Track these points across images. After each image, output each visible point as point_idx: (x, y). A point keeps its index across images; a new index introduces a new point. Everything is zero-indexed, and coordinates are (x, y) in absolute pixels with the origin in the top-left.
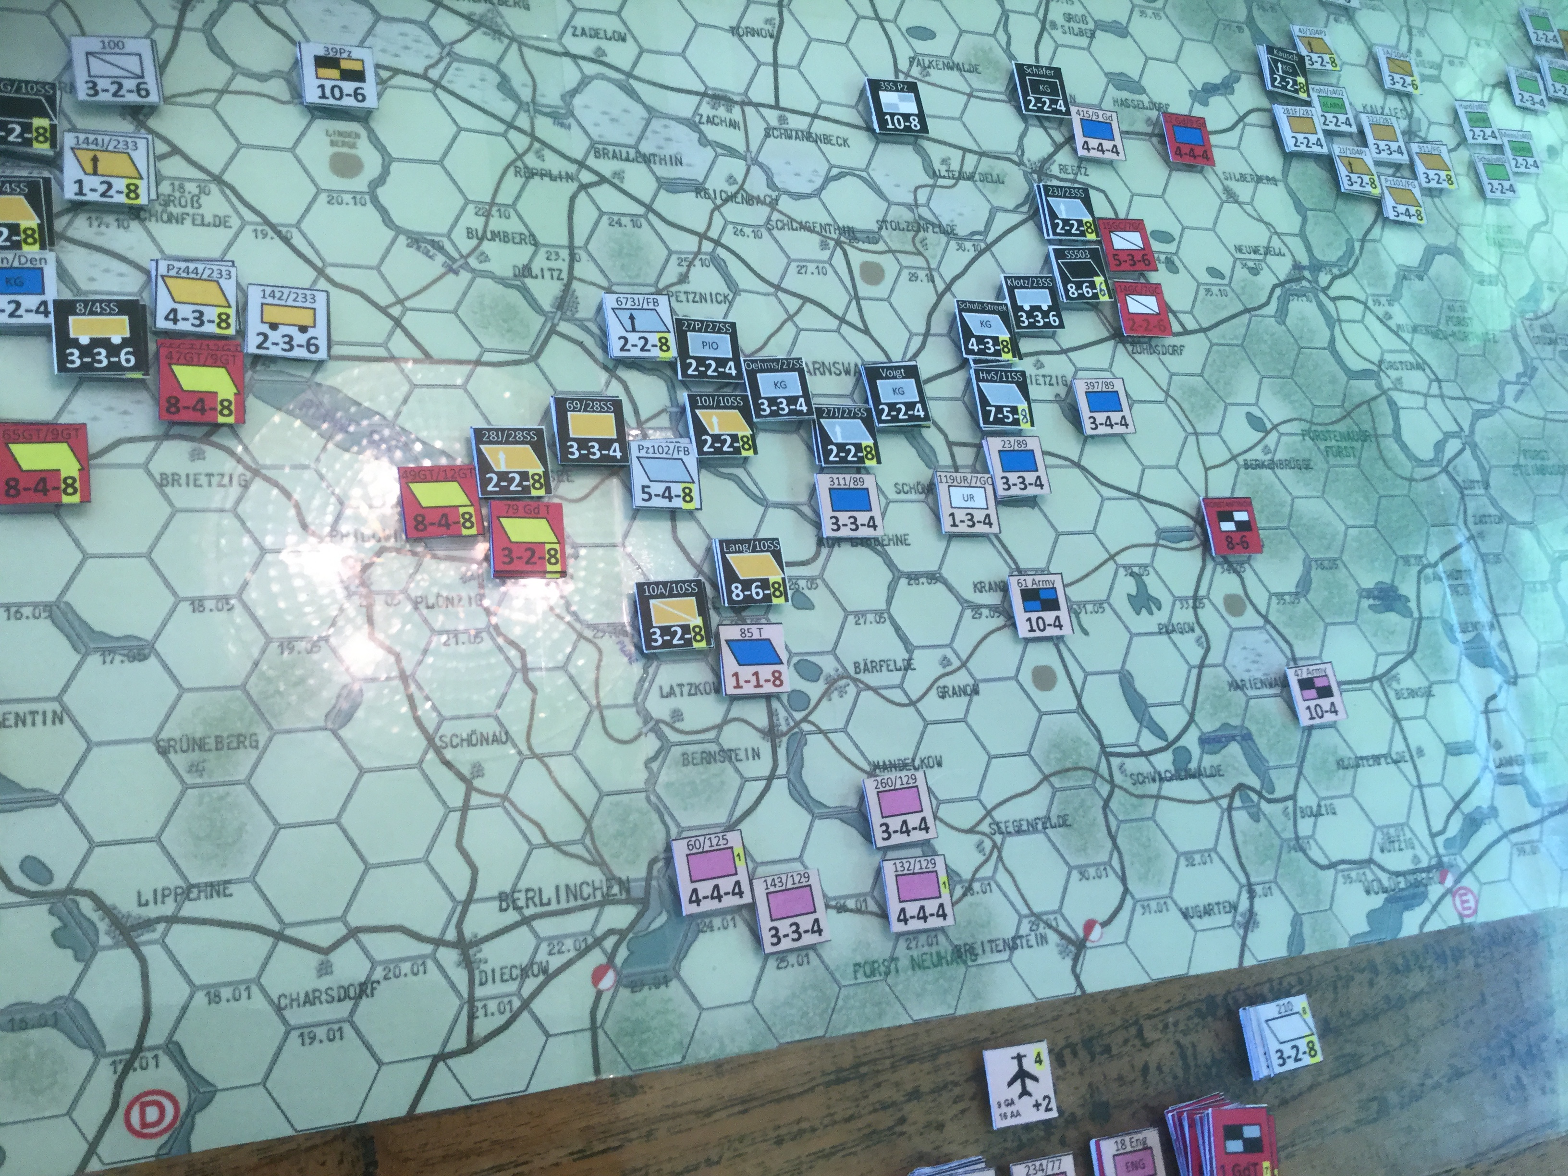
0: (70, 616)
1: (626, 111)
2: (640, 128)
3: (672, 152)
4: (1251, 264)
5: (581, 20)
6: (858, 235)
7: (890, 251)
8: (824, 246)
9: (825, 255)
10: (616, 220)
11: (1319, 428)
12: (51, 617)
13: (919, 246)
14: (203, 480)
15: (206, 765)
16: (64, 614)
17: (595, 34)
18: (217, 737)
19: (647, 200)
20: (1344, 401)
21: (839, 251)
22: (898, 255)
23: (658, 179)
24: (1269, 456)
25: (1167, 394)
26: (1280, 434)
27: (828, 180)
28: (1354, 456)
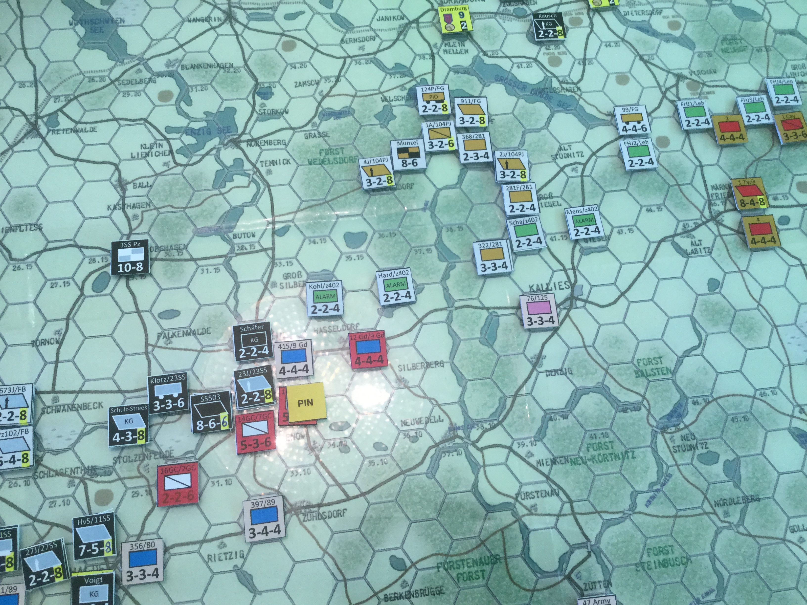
4: (412, 434)
6: (98, 471)
7: (121, 479)
8: (71, 484)
9: (71, 490)
11: (454, 559)
13: (142, 471)
20: (480, 532)
21: (82, 486)
22: (126, 481)
24: (407, 589)
25: (325, 552)
26: (418, 570)
27: (82, 435)
28: (483, 578)
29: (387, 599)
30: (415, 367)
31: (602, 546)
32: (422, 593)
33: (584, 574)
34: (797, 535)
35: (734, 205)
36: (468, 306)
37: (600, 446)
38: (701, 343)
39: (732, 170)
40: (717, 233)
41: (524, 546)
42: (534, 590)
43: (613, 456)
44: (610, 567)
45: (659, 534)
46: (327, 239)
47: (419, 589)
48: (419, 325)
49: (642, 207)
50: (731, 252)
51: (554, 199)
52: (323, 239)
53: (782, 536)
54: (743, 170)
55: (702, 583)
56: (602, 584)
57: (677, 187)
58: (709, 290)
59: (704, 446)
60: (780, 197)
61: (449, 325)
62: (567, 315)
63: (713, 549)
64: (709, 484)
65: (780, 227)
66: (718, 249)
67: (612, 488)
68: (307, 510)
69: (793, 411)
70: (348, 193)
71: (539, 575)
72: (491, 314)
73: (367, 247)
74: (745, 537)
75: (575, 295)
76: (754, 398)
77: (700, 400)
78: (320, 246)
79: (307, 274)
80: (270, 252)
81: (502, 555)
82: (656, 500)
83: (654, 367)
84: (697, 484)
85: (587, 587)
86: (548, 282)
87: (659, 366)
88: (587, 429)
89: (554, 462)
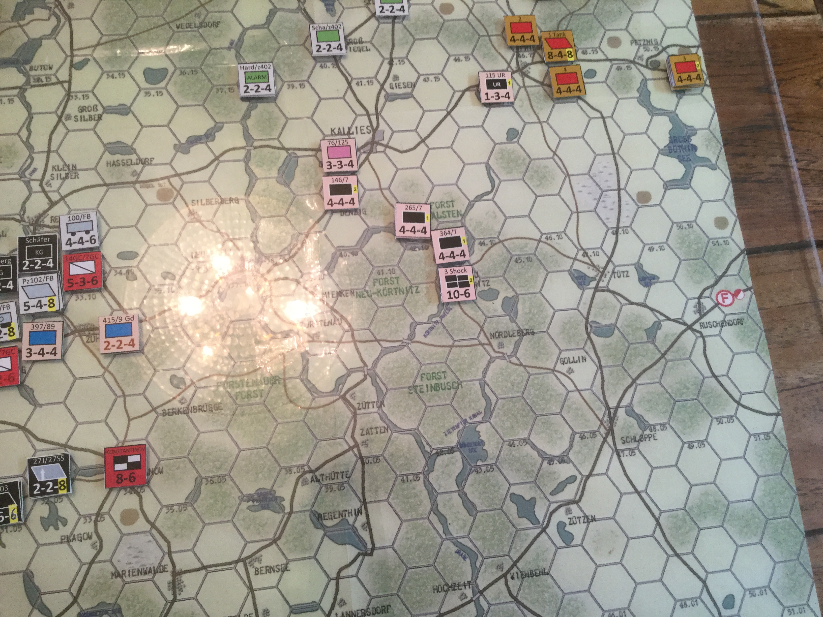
11: (235, 379)
24: (185, 405)
25: (106, 370)
26: (197, 388)
28: (261, 396)
29: (164, 414)
30: (209, 202)
31: (378, 370)
32: (200, 408)
33: (358, 394)
34: (567, 366)
35: (542, 58)
36: (267, 146)
37: (386, 281)
38: (494, 188)
39: (544, 23)
40: (521, 84)
41: (303, 369)
42: (308, 409)
43: (397, 290)
44: (384, 390)
45: (435, 361)
46: (126, 74)
47: (196, 405)
48: (216, 162)
49: (450, 56)
50: (533, 103)
51: (364, 45)
52: (122, 74)
53: (552, 367)
54: (555, 23)
55: (470, 406)
56: (375, 404)
57: (487, 38)
58: (507, 139)
59: (486, 283)
60: (589, 51)
61: (247, 164)
62: (367, 159)
63: (484, 377)
64: (486, 317)
65: (586, 80)
66: (521, 100)
67: (393, 319)
68: (91, 332)
69: (577, 254)
70: (152, 29)
71: (316, 395)
72: (290, 155)
73: (167, 84)
74: (517, 367)
75: (376, 139)
76: (539, 241)
77: (487, 241)
78: (118, 81)
79: (104, 108)
80: (66, 85)
81: (281, 377)
82: (433, 331)
83: (447, 209)
84: (475, 318)
85: (361, 407)
86: (350, 126)
87: (451, 209)
88: (375, 265)
89: (340, 294)
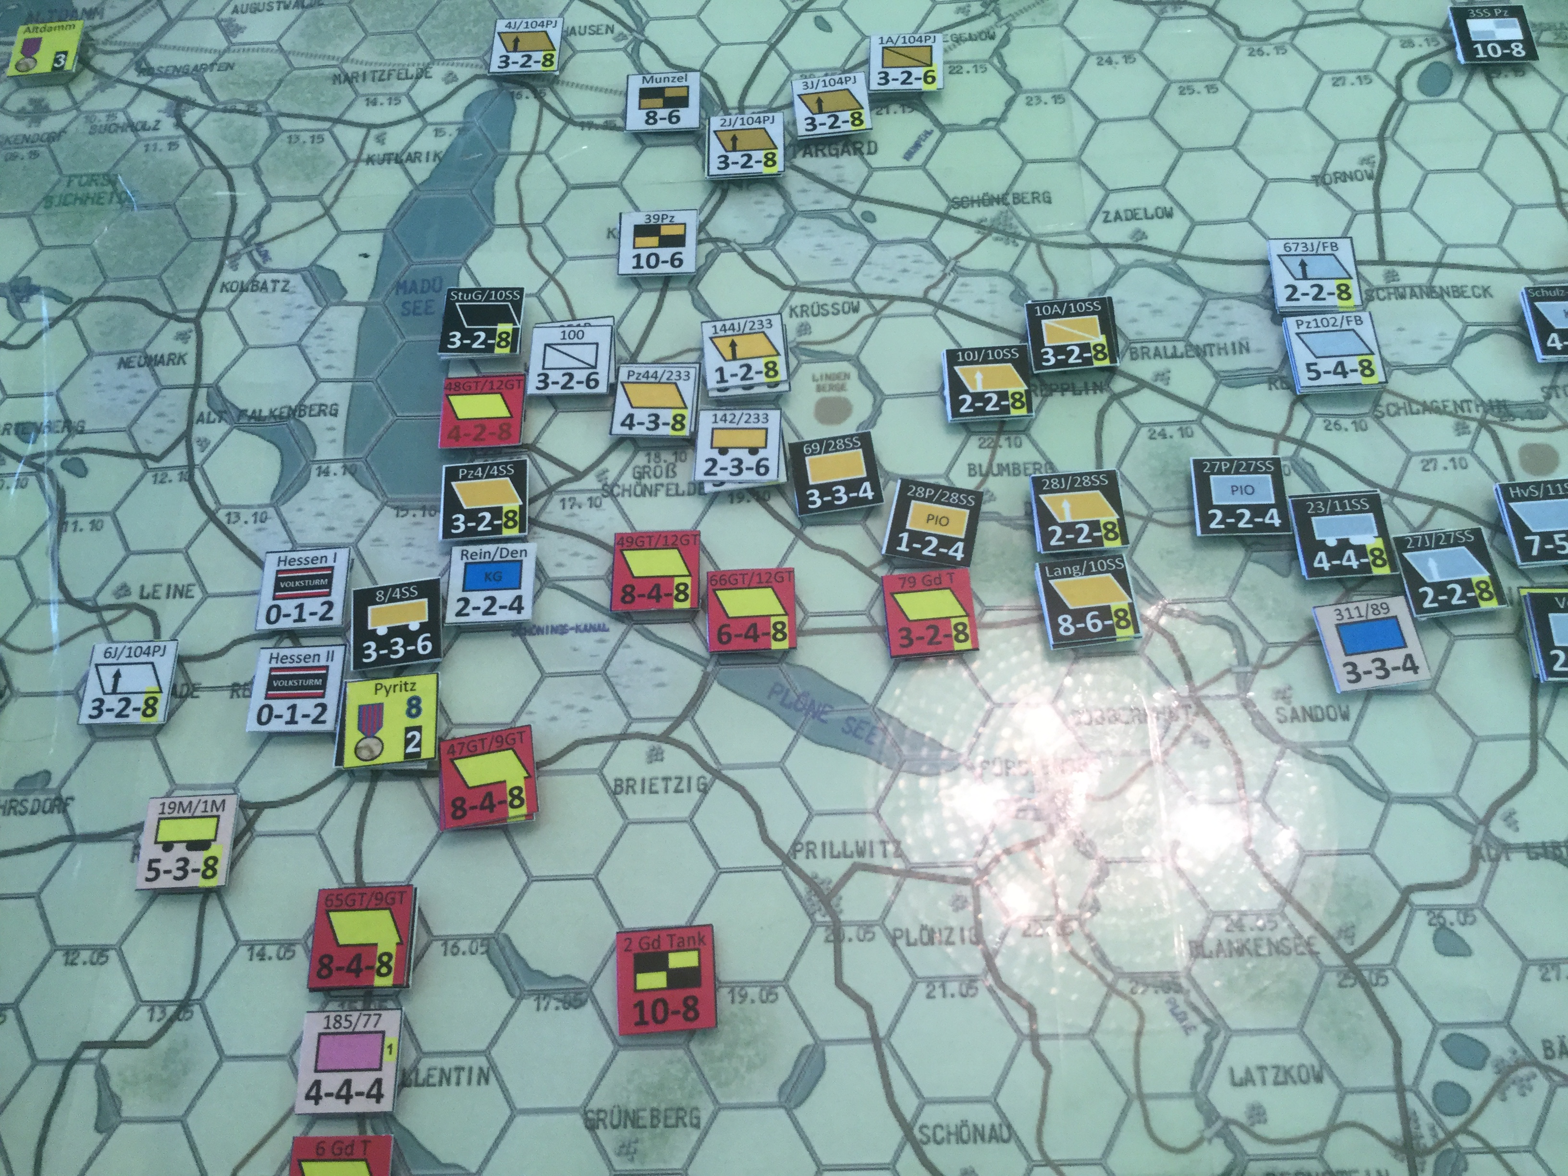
0: (508, 950)
1: (1172, 298)
2: (1191, 316)
3: (1235, 338)
5: (1116, 203)
6: (1514, 410)
7: (1565, 426)
8: (1461, 429)
9: (1464, 442)
10: (1158, 430)
12: (487, 952)
14: (660, 785)
15: (639, 1146)
16: (502, 949)
17: (1133, 215)
18: (653, 1110)
19: (1201, 402)
21: (1485, 436)
23: (1216, 374)
27: (1462, 343)
